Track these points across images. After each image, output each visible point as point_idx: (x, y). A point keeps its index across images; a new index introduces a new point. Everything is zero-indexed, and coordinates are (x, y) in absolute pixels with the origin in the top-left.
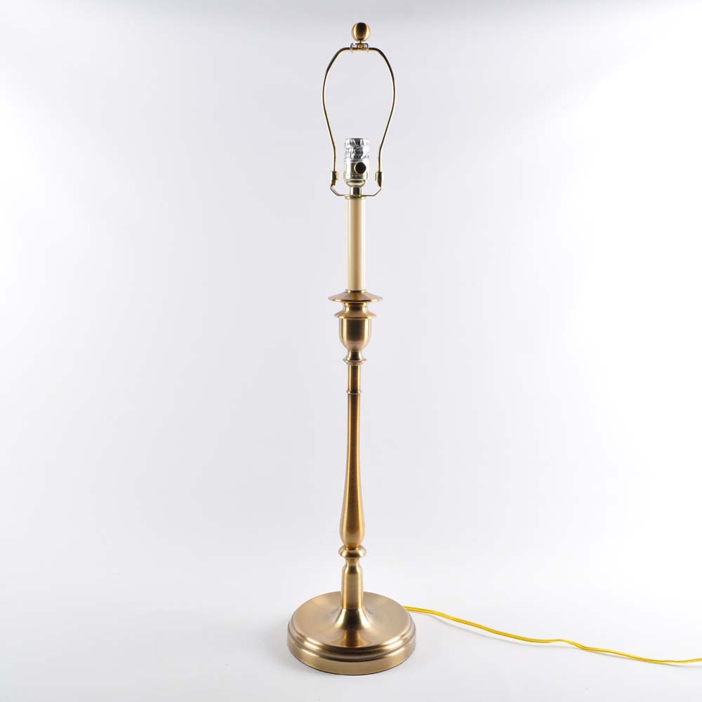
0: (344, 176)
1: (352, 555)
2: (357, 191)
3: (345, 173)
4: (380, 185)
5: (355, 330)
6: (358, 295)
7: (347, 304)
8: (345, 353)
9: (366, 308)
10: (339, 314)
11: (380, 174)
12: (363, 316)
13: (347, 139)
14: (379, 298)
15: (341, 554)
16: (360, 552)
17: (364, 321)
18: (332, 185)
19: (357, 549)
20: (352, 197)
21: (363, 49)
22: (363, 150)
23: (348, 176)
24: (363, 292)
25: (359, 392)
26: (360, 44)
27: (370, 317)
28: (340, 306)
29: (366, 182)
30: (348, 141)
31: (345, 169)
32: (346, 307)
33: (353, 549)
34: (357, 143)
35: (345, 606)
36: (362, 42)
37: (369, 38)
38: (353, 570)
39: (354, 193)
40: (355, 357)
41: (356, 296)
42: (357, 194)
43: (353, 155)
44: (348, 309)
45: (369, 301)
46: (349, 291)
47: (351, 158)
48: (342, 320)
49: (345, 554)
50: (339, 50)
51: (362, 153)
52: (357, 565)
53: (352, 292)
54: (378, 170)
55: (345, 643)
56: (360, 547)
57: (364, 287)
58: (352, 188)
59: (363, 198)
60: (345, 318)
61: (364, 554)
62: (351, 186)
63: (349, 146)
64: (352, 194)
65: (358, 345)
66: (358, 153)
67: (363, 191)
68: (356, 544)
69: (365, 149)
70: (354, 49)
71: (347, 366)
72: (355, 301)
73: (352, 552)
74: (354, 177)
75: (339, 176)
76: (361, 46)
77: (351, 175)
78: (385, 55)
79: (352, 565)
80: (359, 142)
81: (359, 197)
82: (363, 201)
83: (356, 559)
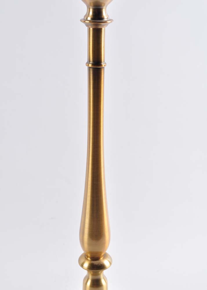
1: (96, 267)
15: (82, 266)
16: (106, 262)
19: (101, 259)
25: (103, 64)
33: (97, 259)
38: (96, 283)
40: (97, 15)
49: (86, 265)
52: (102, 277)
56: (106, 256)
61: (111, 264)
68: (101, 253)
71: (86, 28)
73: (96, 263)
79: (96, 277)
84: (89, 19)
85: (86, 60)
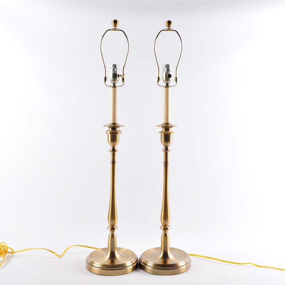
0: (163, 79)
1: (165, 229)
2: (167, 84)
3: (163, 77)
4: (176, 82)
5: (167, 138)
6: (168, 124)
7: (164, 128)
8: (163, 147)
9: (171, 130)
10: (160, 132)
11: (176, 78)
12: (170, 133)
13: (164, 65)
14: (176, 126)
15: (161, 229)
17: (170, 135)
18: (158, 82)
19: (167, 226)
20: (166, 87)
21: (170, 30)
22: (170, 69)
23: (164, 79)
24: (170, 123)
25: (168, 163)
26: (169, 28)
27: (172, 133)
28: (161, 129)
29: (171, 81)
30: (164, 66)
31: (163, 76)
32: (163, 129)
33: (166, 226)
34: (168, 66)
35: (162, 250)
36: (170, 28)
37: (172, 26)
38: (166, 235)
39: (166, 85)
40: (166, 149)
41: (167, 125)
42: (167, 86)
43: (166, 71)
44: (164, 130)
45: (172, 127)
46: (164, 123)
47: (165, 72)
48: (162, 134)
50: (160, 31)
51: (170, 70)
52: (167, 233)
53: (166, 123)
54: (175, 77)
55: (163, 263)
56: (168, 226)
57: (170, 122)
58: (166, 84)
59: (170, 87)
60: (163, 133)
61: (170, 229)
62: (165, 83)
63: (165, 67)
64: (166, 86)
65: (168, 144)
66: (168, 70)
67: (170, 85)
68: (167, 224)
69: (171, 68)
70: (166, 30)
71: (163, 152)
72: (167, 127)
74: (166, 79)
75: (161, 79)
76: (169, 29)
77: (165, 78)
78: (178, 33)
79: (165, 233)
80: (169, 66)
81: (168, 87)
82: (170, 89)
83: (167, 230)
84: (164, 150)
85: (163, 162)
